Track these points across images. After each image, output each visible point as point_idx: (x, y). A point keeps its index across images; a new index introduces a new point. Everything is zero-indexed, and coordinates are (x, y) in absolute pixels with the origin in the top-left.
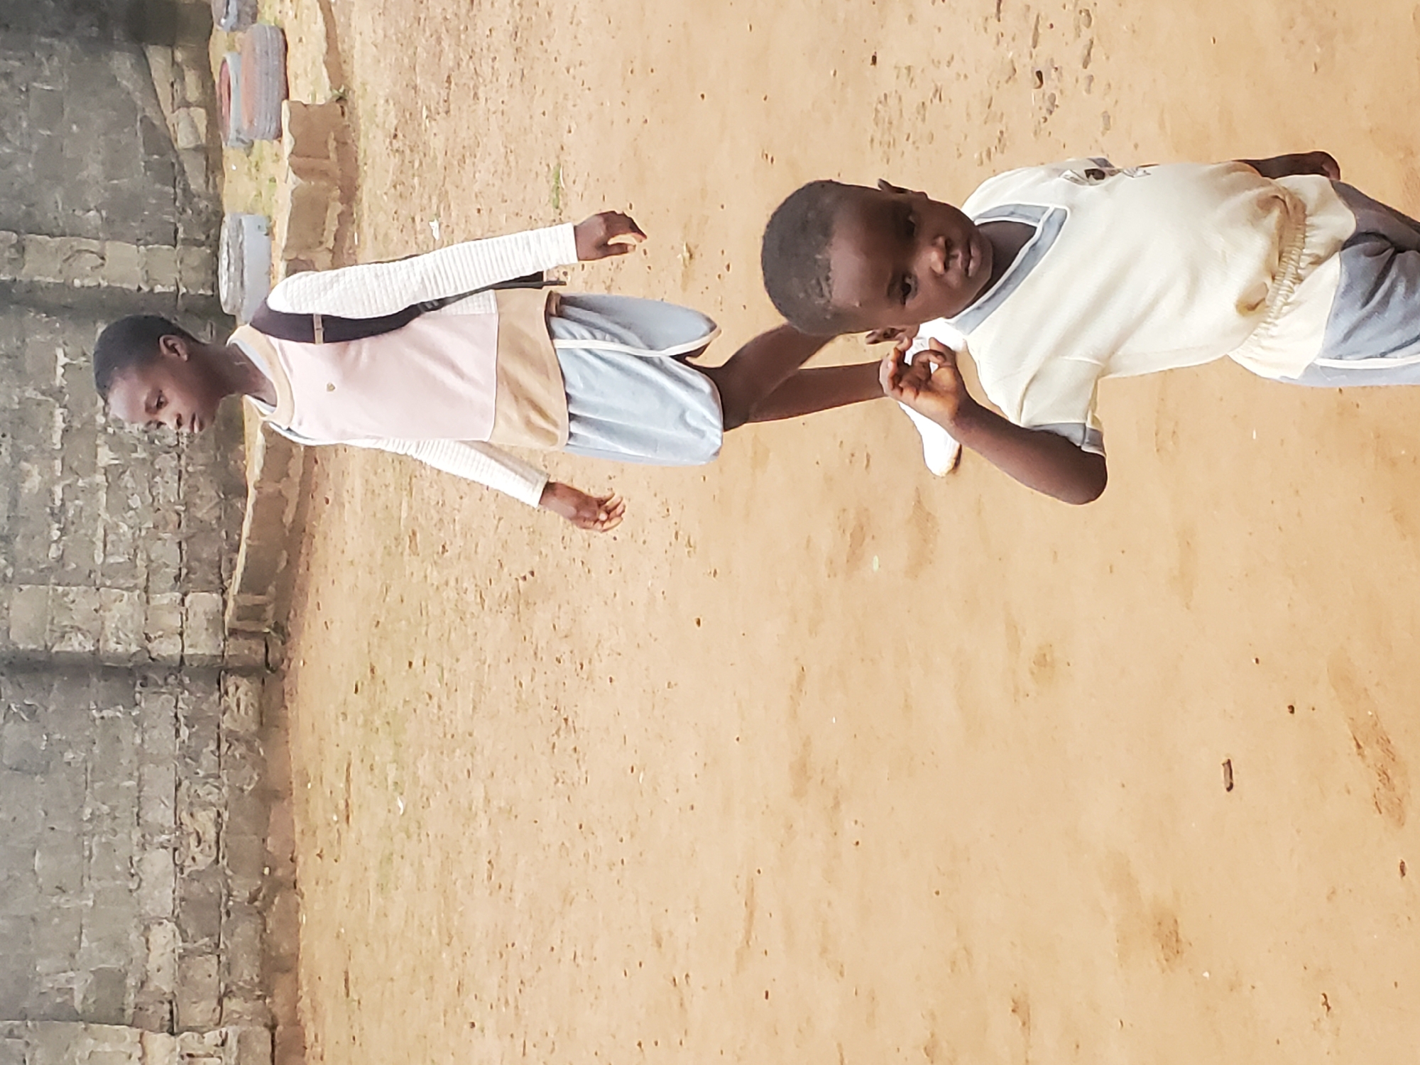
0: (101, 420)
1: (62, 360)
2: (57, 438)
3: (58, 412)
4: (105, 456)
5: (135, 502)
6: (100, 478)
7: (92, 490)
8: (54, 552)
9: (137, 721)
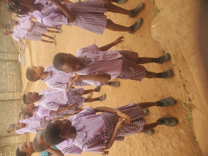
0: (8, 73)
1: (4, 66)
2: (4, 75)
3: (4, 72)
4: (9, 77)
5: (12, 82)
6: (8, 79)
7: (8, 81)
8: (4, 88)
9: (13, 105)
